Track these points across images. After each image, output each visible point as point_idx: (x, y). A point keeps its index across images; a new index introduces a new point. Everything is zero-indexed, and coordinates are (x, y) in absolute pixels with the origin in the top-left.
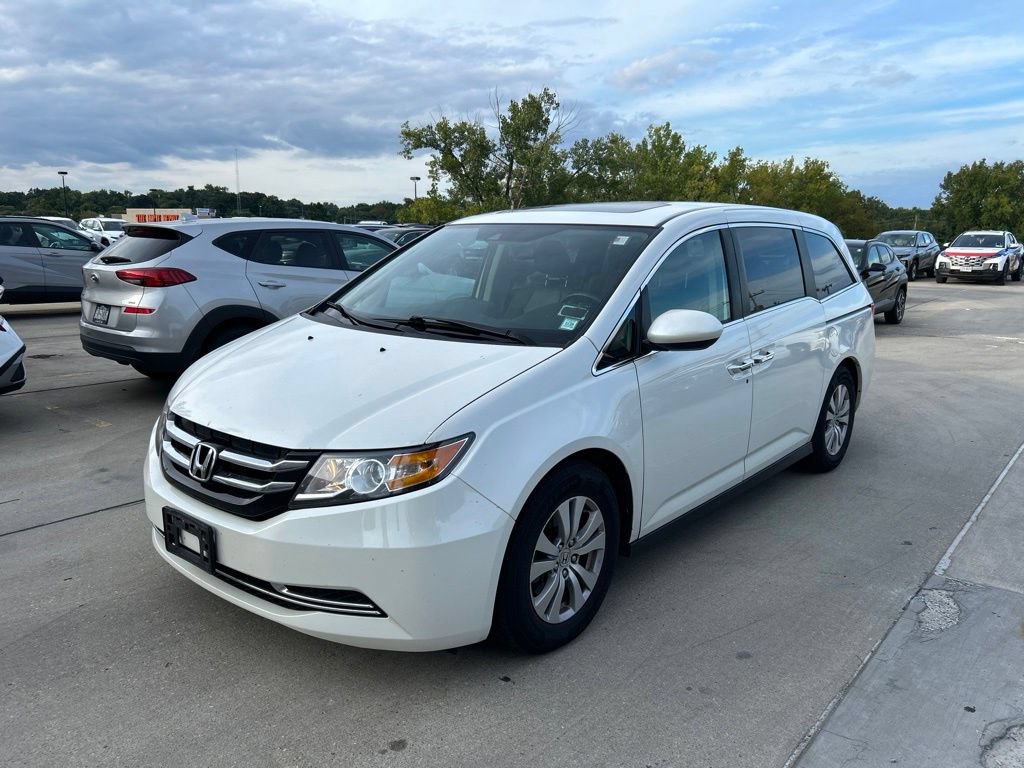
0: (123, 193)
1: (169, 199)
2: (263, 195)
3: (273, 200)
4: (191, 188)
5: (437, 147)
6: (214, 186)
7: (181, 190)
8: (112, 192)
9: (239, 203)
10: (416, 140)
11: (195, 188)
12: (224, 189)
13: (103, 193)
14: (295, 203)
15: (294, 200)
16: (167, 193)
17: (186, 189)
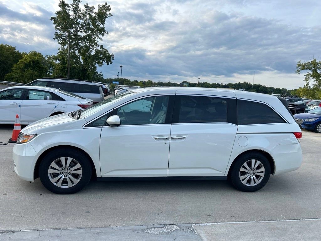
0: (220, 84)
1: (233, 86)
2: (261, 85)
3: (264, 87)
4: (239, 83)
5: (311, 69)
6: (246, 82)
7: (237, 83)
8: (218, 84)
9: (253, 88)
10: (303, 67)
11: (241, 83)
12: (249, 83)
13: (215, 84)
14: (272, 88)
15: (272, 87)
16: (232, 84)
17: (238, 83)
